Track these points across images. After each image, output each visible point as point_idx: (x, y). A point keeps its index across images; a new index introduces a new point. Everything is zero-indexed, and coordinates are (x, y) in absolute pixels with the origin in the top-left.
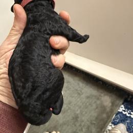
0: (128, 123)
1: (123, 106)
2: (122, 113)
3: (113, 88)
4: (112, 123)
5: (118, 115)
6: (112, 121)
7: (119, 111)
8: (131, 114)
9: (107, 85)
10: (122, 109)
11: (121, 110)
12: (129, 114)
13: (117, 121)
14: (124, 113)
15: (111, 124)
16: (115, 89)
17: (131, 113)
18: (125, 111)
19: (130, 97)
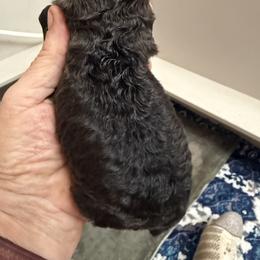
0: (233, 203)
1: (227, 166)
2: (223, 180)
3: (210, 127)
4: (200, 201)
5: (215, 186)
6: (200, 196)
7: (217, 176)
8: (242, 184)
9: (198, 120)
10: (224, 172)
11: (221, 175)
12: (238, 183)
13: (211, 197)
14: (228, 181)
15: (195, 203)
16: (213, 128)
17: (244, 182)
18: (230, 177)
19: (246, 147)
